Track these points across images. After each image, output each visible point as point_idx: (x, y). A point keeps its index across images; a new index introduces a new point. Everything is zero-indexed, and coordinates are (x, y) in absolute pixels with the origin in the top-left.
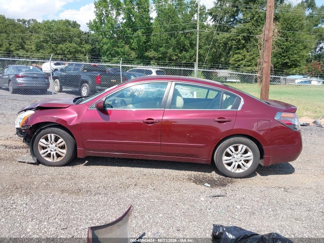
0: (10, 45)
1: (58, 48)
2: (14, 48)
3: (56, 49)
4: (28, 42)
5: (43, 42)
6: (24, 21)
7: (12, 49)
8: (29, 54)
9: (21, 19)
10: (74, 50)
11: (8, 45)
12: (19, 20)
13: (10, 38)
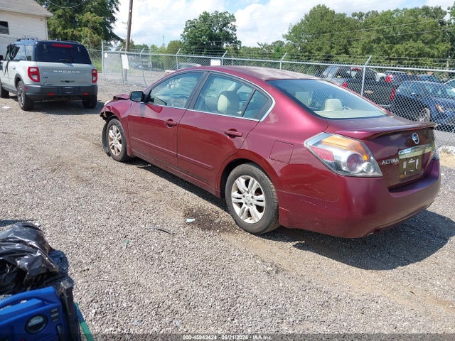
0: (332, 48)
1: (393, 50)
2: (335, 52)
3: (389, 51)
4: (354, 44)
5: (374, 41)
6: (361, 15)
7: (332, 54)
8: (351, 59)
9: (358, 13)
10: (417, 53)
11: (329, 48)
12: (354, 15)
13: (333, 39)
